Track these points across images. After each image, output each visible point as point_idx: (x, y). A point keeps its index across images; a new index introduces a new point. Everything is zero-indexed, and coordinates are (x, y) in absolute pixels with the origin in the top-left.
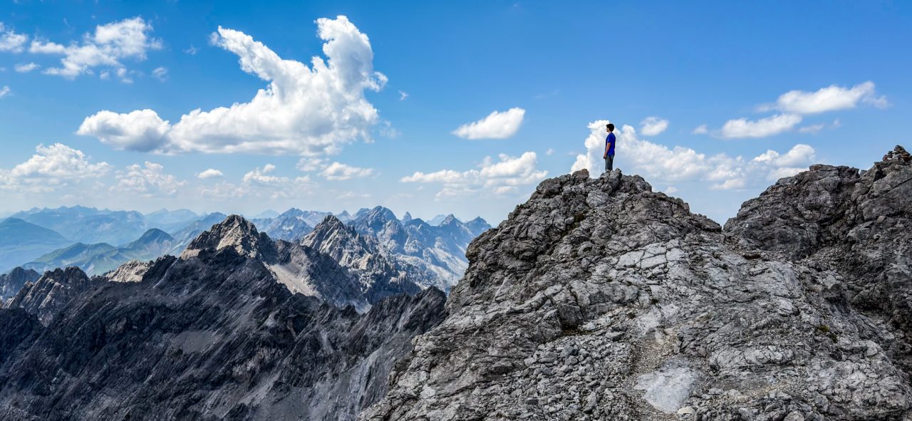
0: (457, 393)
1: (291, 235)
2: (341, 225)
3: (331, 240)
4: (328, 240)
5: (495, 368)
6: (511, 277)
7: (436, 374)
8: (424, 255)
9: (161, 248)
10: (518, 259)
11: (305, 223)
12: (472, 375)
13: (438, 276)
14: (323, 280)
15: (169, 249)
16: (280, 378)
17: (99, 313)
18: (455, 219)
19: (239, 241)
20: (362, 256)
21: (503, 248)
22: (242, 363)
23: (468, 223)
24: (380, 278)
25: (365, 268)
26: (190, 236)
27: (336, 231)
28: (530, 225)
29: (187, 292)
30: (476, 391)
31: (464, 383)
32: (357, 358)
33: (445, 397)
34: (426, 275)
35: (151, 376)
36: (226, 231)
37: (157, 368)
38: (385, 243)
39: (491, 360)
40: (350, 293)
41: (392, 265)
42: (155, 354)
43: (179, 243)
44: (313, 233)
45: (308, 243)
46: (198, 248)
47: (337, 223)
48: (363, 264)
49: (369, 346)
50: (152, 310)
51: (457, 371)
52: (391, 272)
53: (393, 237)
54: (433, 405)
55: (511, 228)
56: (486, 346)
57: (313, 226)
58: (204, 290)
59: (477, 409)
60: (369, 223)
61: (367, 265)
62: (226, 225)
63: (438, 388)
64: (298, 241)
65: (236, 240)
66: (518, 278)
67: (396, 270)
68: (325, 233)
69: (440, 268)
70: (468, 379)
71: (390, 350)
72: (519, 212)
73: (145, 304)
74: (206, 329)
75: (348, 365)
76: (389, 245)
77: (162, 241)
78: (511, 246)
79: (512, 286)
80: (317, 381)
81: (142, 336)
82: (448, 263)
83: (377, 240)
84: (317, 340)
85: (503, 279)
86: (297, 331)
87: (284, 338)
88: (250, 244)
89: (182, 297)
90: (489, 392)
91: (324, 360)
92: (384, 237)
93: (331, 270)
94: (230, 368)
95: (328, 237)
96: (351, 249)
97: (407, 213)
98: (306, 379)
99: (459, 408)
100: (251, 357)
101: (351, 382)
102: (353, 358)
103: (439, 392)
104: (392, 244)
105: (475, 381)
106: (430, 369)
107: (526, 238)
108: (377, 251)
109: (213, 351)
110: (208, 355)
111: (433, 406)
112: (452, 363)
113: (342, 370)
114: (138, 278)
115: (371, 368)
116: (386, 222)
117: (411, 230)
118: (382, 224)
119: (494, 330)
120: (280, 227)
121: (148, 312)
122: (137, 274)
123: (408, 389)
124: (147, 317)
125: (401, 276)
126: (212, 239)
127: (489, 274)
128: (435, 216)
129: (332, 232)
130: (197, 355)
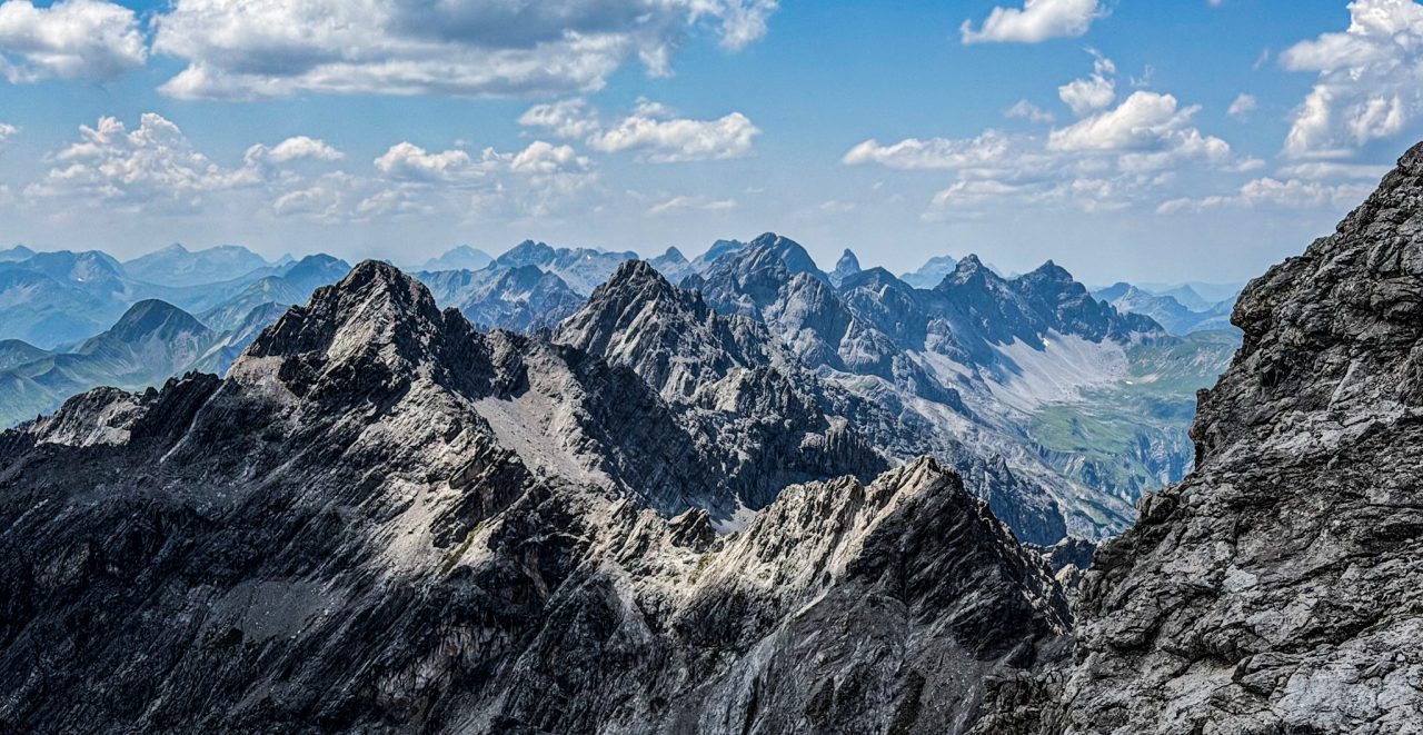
0: (1307, 578)
1: (524, 318)
2: (663, 288)
3: (636, 330)
4: (629, 330)
5: (1388, 527)
6: (1366, 359)
7: (1251, 546)
8: (895, 372)
9: (170, 353)
10: (1380, 318)
11: (561, 283)
12: (1336, 543)
13: (936, 429)
14: (617, 442)
15: (192, 355)
16: (507, 709)
17: (16, 530)
18: (981, 268)
19: (388, 332)
20: (723, 375)
21: (1341, 296)
22: (402, 669)
23: (1020, 281)
24: (775, 436)
25: (732, 409)
26: (248, 320)
27: (651, 304)
28: (1403, 244)
29: (252, 473)
30: (1351, 572)
31: (1321, 560)
32: (715, 654)
33: (1281, 587)
34: (900, 426)
35: (158, 702)
36: (352, 305)
37: (175, 678)
38: (787, 338)
39: (1376, 512)
40: (693, 478)
41: (806, 400)
42: (167, 642)
43: (219, 341)
44: (587, 311)
45: (574, 337)
46: (276, 352)
47: (652, 281)
48: (728, 396)
49: (751, 623)
50: (157, 522)
51: (1298, 537)
52: (804, 420)
53: (807, 321)
54: (1256, 602)
55: (1358, 252)
56: (1361, 485)
57: (587, 292)
58: (298, 467)
59: (1357, 606)
60: (742, 281)
61: (739, 398)
62: (352, 288)
63: (1262, 571)
64: (546, 334)
65: (380, 331)
66: (1381, 361)
67: (820, 413)
68: (621, 310)
69: (941, 408)
70: (1325, 551)
71: (809, 632)
72: (1373, 215)
73: (139, 505)
74: (305, 574)
75: (692, 675)
76: (797, 344)
77: (175, 334)
78: (1363, 292)
79: (1369, 379)
80: (607, 718)
81: (131, 592)
82: (961, 393)
83: (763, 327)
84: (605, 606)
85: (1346, 364)
86: (552, 580)
87: (515, 601)
88: (419, 342)
89: (238, 486)
90: (1380, 574)
91: (627, 660)
92: (782, 320)
93: (639, 413)
94: (369, 681)
95: (628, 320)
96: (693, 353)
97: (848, 252)
98: (578, 711)
99: (1317, 604)
100: (425, 651)
101: (702, 721)
102: (706, 654)
103: (1267, 578)
104: (806, 342)
105: (1343, 554)
106: (1237, 536)
107: (1397, 272)
108: (765, 359)
109: (325, 634)
110: (313, 644)
111: (1255, 605)
112: (1287, 524)
113: (677, 689)
114: (119, 436)
115: (756, 681)
116: (788, 279)
117: (857, 300)
118: (777, 284)
119: (1372, 457)
120: (494, 294)
121: (148, 526)
122: (112, 423)
123: (1191, 578)
124: (145, 541)
125: (833, 429)
126: (315, 329)
127: (1310, 353)
128: (925, 261)
129: (638, 308)
130: (281, 646)
